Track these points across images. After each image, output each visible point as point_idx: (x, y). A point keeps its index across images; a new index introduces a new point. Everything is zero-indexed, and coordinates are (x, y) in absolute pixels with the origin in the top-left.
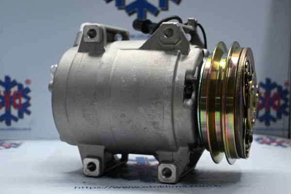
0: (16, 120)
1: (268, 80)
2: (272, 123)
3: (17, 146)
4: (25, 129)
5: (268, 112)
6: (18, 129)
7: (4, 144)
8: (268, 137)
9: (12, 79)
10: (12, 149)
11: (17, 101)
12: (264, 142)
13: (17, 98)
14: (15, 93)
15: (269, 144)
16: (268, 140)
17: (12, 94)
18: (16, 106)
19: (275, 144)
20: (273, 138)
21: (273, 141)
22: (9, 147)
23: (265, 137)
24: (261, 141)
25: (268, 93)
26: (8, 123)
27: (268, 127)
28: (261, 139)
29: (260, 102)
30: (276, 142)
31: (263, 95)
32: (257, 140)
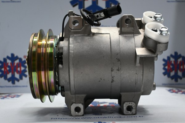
0: (18, 80)
1: (176, 53)
2: (179, 80)
3: (18, 96)
4: (24, 86)
5: (176, 73)
6: (20, 87)
7: (11, 96)
8: (176, 89)
9: (15, 56)
10: (15, 98)
11: (19, 69)
12: (173, 92)
13: (18, 67)
14: (17, 64)
15: (177, 93)
16: (176, 91)
17: (15, 64)
18: (18, 72)
19: (181, 93)
20: (180, 89)
21: (179, 91)
22: (13, 97)
23: (174, 89)
24: (172, 91)
25: (176, 61)
26: (13, 83)
27: (177, 83)
28: (172, 90)
29: (171, 67)
30: (182, 92)
31: (173, 62)
32: (169, 91)
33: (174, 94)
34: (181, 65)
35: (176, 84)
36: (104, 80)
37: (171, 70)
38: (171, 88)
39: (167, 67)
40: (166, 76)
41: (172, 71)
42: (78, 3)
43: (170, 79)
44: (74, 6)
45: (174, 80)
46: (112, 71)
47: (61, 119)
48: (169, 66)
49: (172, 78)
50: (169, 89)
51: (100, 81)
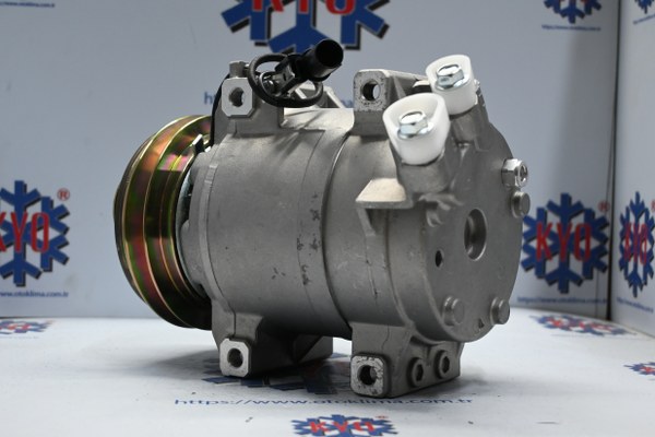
0: (36, 274)
1: (566, 198)
2: (572, 286)
3: (40, 328)
5: (564, 264)
6: (41, 294)
7: (11, 326)
8: (565, 317)
9: (30, 189)
11: (40, 235)
12: (556, 325)
13: (39, 228)
14: (35, 217)
15: (566, 328)
16: (565, 321)
17: (30, 219)
18: (36, 245)
19: (580, 329)
20: (575, 317)
21: (574, 323)
22: (24, 330)
23: (558, 317)
24: (550, 323)
25: (565, 225)
26: (20, 282)
27: (565, 296)
28: (551, 319)
29: (549, 242)
30: (582, 326)
31: (554, 229)
32: (543, 321)
33: (558, 331)
34: (581, 239)
35: (563, 301)
36: (284, 274)
37: (549, 253)
38: (547, 314)
39: (534, 244)
40: (532, 272)
41: (550, 257)
42: (249, 17)
43: (543, 282)
44: (234, 29)
45: (556, 286)
46: (300, 246)
47: (208, 403)
48: (542, 241)
49: (551, 279)
50: (540, 314)
51: (274, 277)
